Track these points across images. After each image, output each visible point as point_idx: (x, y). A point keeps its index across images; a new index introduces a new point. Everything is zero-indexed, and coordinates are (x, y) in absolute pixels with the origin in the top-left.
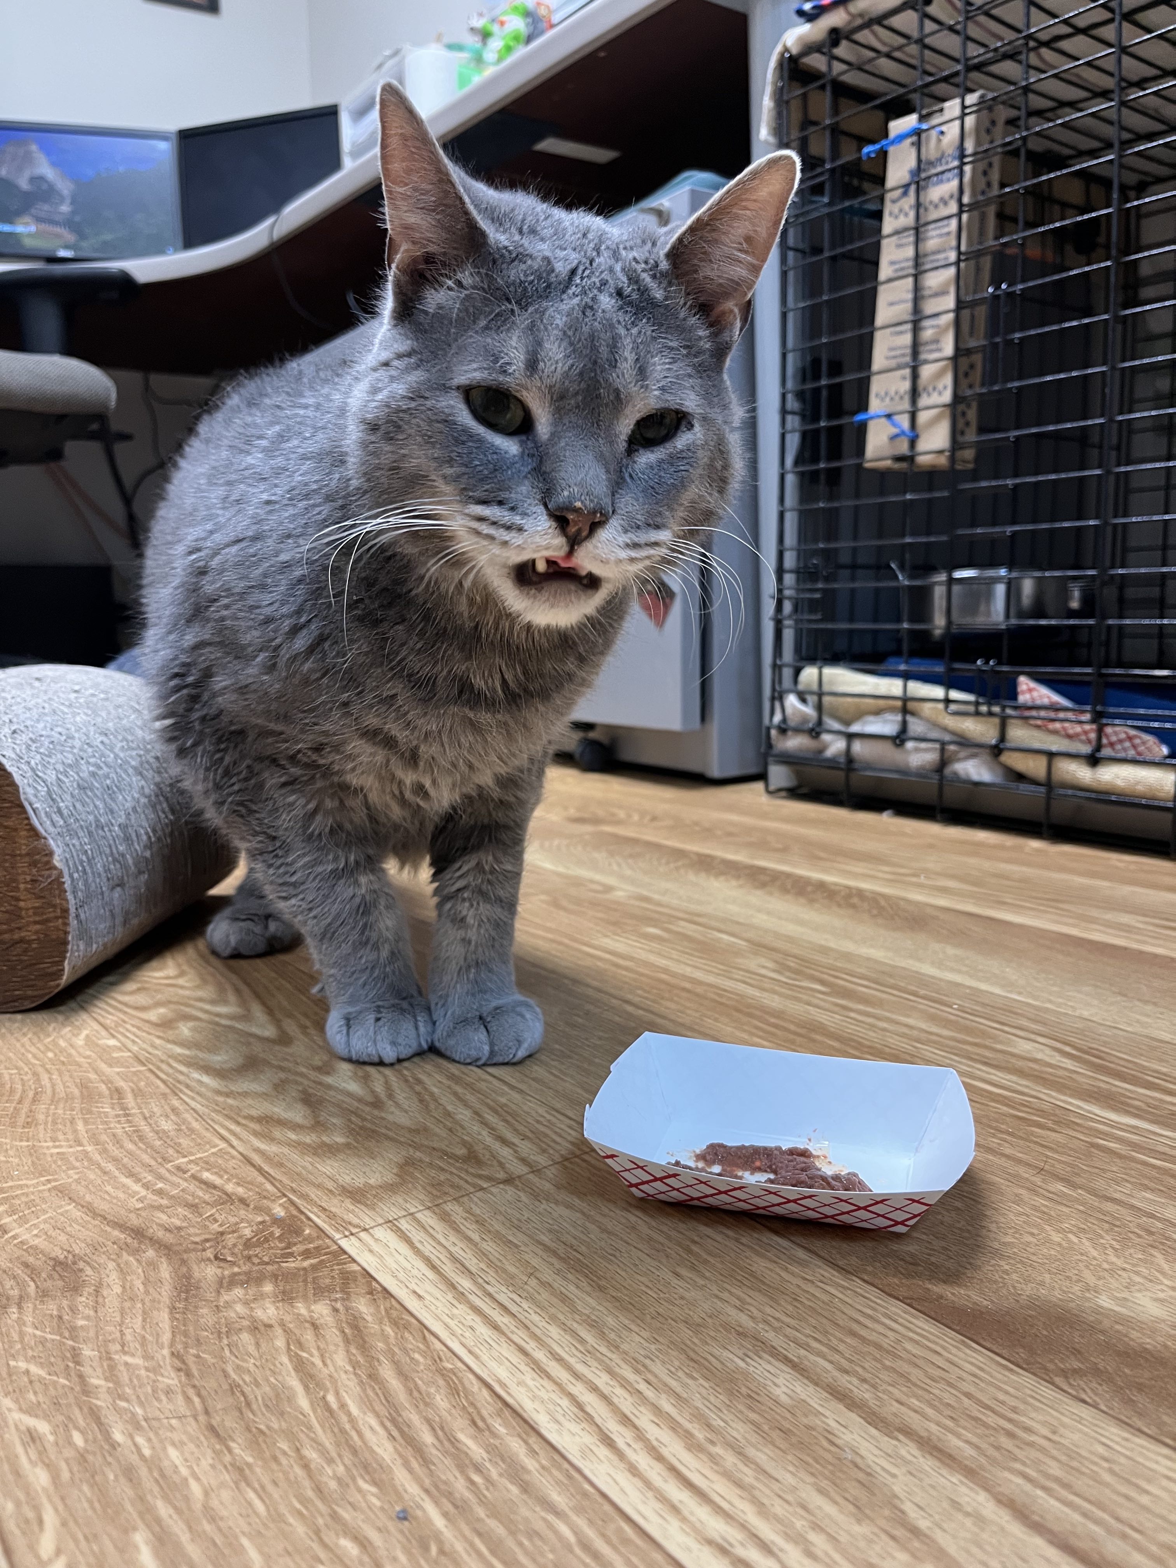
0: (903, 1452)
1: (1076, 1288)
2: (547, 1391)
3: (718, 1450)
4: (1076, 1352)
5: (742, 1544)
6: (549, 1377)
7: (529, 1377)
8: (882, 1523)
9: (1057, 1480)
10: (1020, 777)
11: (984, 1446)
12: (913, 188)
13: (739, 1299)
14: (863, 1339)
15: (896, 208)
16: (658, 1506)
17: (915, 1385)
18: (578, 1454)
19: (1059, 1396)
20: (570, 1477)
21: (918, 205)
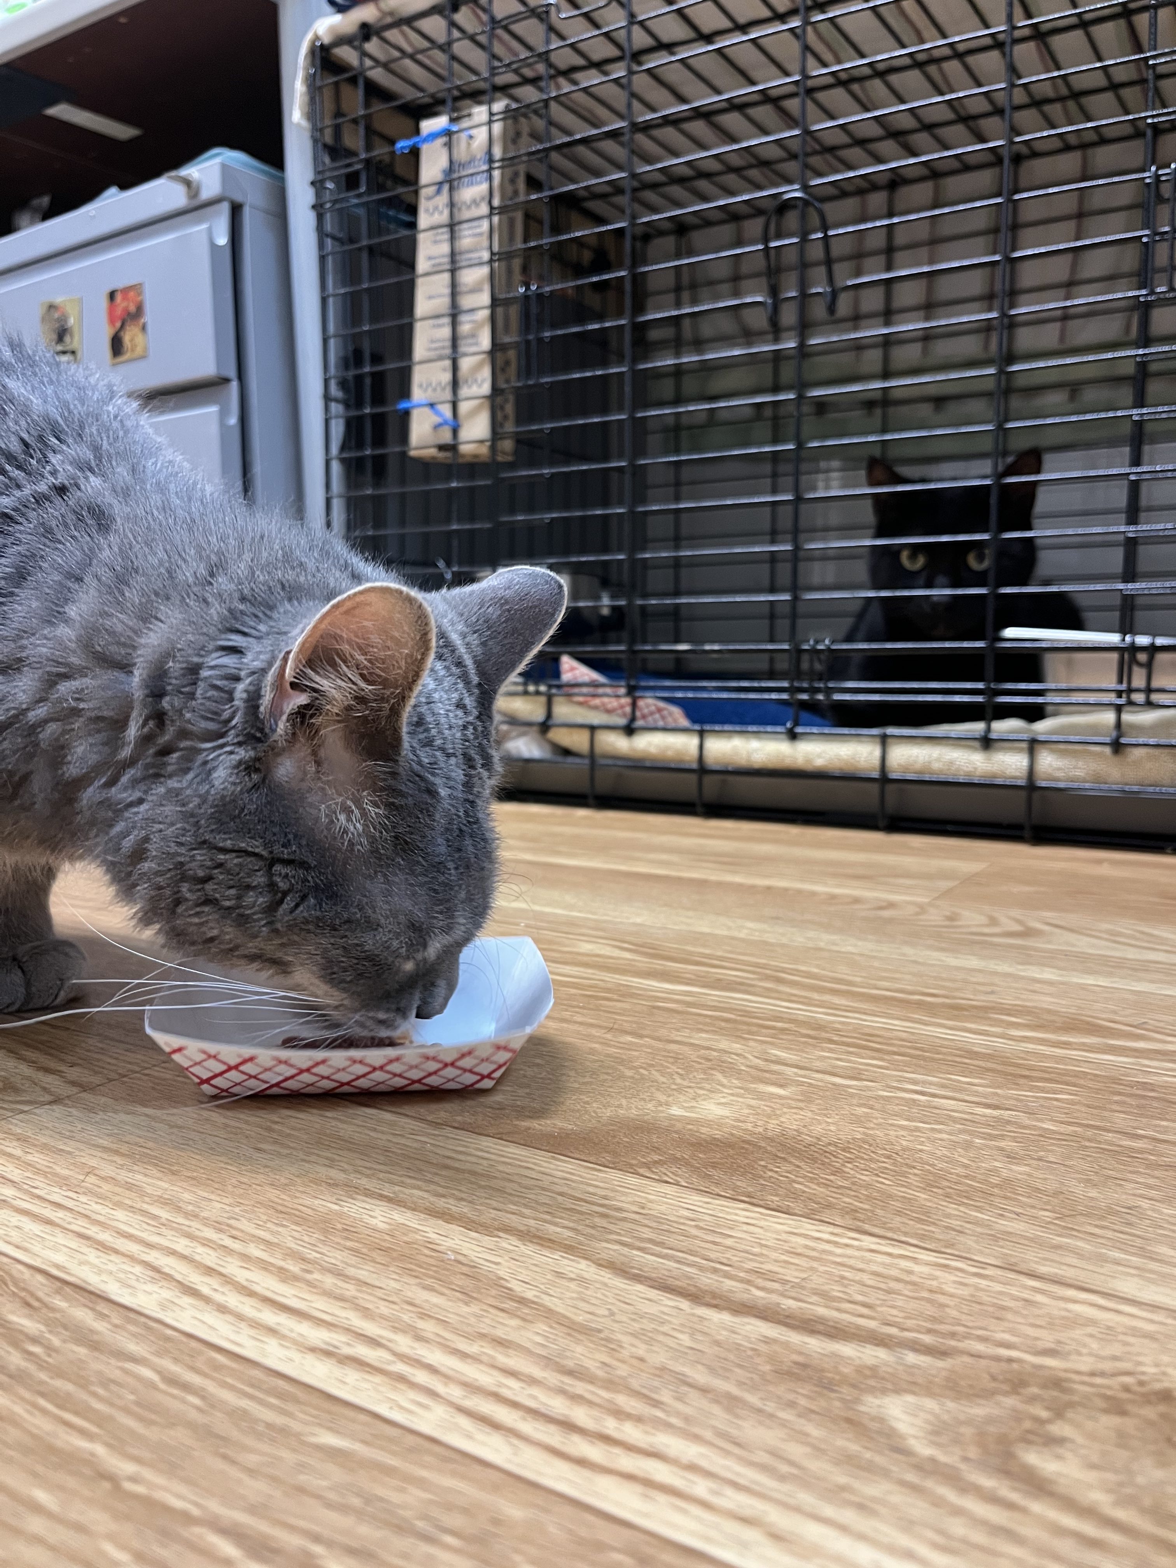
0: (505, 1245)
1: (650, 1106)
2: (115, 1263)
3: (316, 1276)
4: (656, 1149)
5: (348, 1344)
6: (116, 1252)
7: (92, 1255)
8: (491, 1301)
9: (651, 1241)
10: (566, 752)
11: (580, 1228)
12: (446, 187)
13: (327, 1158)
14: (457, 1170)
15: (431, 204)
16: (252, 1332)
17: (511, 1194)
18: (158, 1309)
19: (645, 1182)
20: (148, 1328)
21: (452, 205)
